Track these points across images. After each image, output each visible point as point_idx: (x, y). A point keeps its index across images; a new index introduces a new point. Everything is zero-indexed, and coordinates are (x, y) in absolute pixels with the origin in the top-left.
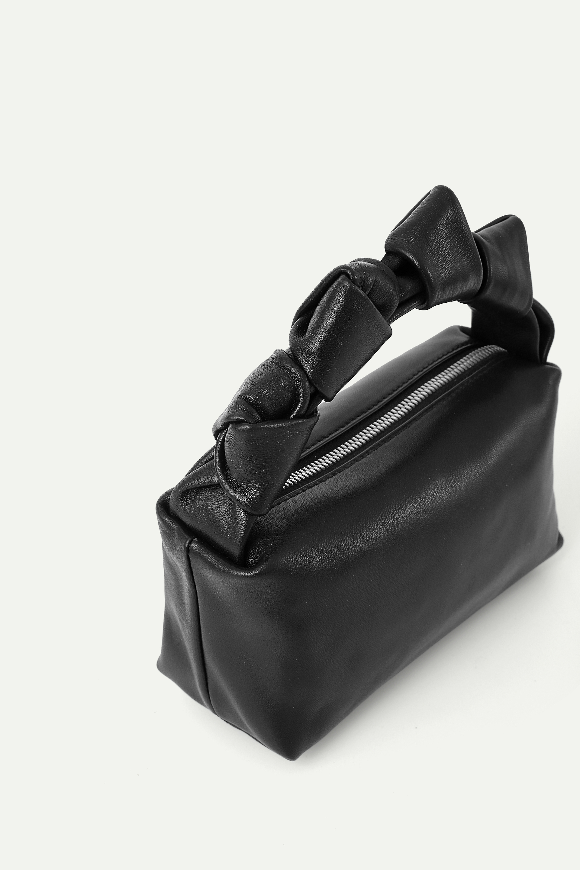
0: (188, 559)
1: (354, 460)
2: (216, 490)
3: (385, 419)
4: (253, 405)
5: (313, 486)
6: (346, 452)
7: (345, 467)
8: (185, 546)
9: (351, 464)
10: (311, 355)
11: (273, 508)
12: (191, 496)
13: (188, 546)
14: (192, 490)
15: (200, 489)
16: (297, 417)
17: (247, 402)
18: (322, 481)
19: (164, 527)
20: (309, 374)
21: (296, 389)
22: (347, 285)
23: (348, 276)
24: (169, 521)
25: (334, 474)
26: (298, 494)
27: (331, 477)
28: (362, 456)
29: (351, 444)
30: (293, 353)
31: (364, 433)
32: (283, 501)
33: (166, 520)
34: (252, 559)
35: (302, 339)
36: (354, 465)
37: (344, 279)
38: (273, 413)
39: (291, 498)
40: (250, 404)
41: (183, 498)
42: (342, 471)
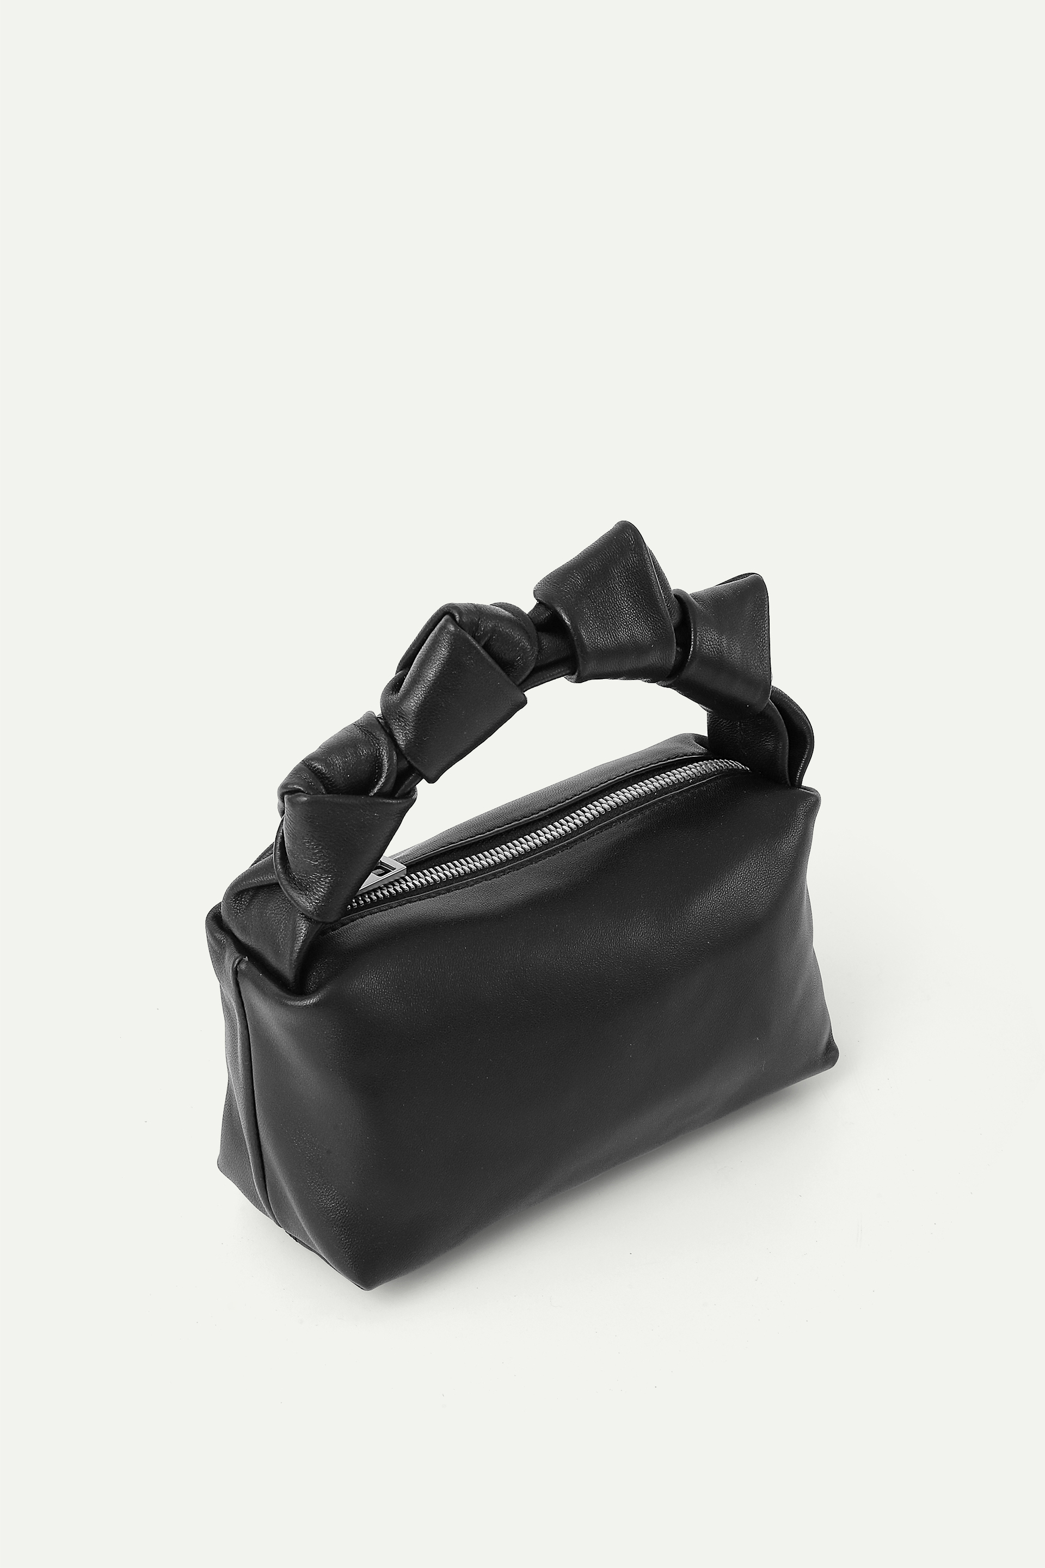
0: (237, 984)
1: (483, 878)
2: (274, 892)
3: (541, 834)
4: (316, 773)
5: (415, 901)
6: (476, 867)
7: (467, 885)
8: (233, 966)
9: (477, 882)
10: (403, 718)
11: (353, 921)
12: (246, 901)
13: (236, 966)
14: (247, 890)
15: (258, 889)
16: (380, 794)
17: (310, 769)
18: (429, 897)
19: (214, 945)
20: (400, 742)
21: (378, 759)
22: (452, 628)
23: (453, 617)
24: (220, 936)
25: (449, 891)
26: (391, 908)
27: (444, 894)
28: (495, 876)
29: (486, 857)
30: (383, 716)
31: (508, 847)
32: (368, 915)
33: (218, 935)
34: (311, 985)
35: (396, 697)
36: (480, 884)
37: (447, 621)
38: (344, 786)
39: (381, 911)
40: (313, 772)
41: (235, 903)
42: (462, 888)
